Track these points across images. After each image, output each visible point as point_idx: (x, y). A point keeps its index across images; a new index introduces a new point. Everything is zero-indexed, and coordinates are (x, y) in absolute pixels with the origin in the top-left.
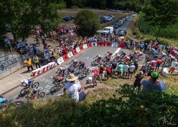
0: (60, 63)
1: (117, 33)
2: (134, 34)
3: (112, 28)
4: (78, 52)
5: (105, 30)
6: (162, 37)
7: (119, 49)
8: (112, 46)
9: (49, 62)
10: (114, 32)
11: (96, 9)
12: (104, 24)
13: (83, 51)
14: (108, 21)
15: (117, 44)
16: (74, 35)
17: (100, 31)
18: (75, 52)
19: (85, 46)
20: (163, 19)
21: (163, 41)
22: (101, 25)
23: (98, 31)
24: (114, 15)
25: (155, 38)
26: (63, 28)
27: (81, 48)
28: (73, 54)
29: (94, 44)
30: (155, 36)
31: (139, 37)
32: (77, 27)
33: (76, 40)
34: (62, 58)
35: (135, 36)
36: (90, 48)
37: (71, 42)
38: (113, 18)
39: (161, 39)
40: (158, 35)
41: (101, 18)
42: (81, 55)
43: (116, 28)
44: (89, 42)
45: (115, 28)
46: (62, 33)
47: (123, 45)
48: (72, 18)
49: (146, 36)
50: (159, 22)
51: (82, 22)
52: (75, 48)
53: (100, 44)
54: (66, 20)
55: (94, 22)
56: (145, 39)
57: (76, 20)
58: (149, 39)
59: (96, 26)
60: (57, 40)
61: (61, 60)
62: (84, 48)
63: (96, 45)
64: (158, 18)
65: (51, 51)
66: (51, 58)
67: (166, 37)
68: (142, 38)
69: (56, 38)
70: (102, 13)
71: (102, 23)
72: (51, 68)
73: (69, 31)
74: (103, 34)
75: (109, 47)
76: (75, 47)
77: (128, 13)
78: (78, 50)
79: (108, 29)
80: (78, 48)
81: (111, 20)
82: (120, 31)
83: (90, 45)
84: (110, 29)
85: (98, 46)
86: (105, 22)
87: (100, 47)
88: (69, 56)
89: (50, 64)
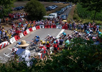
0: (12, 43)
2: (75, 19)
3: (56, 15)
4: (28, 33)
5: (50, 15)
6: (98, 20)
7: (63, 30)
8: (57, 28)
10: (58, 17)
11: (42, 1)
12: (49, 12)
13: (32, 33)
14: (52, 10)
15: (61, 26)
16: (24, 20)
17: (46, 17)
18: (26, 33)
19: (34, 29)
20: (97, 6)
21: (99, 23)
22: (47, 12)
24: (57, 5)
25: (92, 21)
26: (15, 14)
27: (31, 30)
28: (24, 35)
29: (42, 27)
30: (92, 19)
31: (79, 21)
32: (26, 14)
33: (26, 23)
34: (14, 38)
35: (75, 20)
36: (38, 30)
37: (22, 25)
38: (56, 8)
39: (98, 22)
40: (94, 19)
41: (47, 7)
42: (31, 35)
43: (59, 15)
44: (37, 25)
45: (58, 14)
46: (14, 19)
48: (23, 8)
49: (84, 20)
50: (95, 8)
51: (31, 10)
52: (25, 30)
53: (47, 26)
54: (18, 9)
56: (84, 22)
57: (26, 9)
59: (42, 13)
60: (10, 24)
61: (13, 40)
62: (33, 30)
63: (43, 27)
65: (4, 32)
66: (4, 38)
68: (81, 22)
69: (9, 23)
70: (47, 4)
71: (47, 11)
72: (4, 47)
73: (21, 17)
74: (49, 19)
75: (54, 29)
77: (68, 4)
78: (28, 31)
79: (52, 15)
80: (28, 29)
81: (55, 9)
82: (62, 16)
83: (38, 28)
84: (54, 15)
85: (45, 28)
86: (50, 11)
87: (47, 29)
88: (21, 37)
89: (3, 43)
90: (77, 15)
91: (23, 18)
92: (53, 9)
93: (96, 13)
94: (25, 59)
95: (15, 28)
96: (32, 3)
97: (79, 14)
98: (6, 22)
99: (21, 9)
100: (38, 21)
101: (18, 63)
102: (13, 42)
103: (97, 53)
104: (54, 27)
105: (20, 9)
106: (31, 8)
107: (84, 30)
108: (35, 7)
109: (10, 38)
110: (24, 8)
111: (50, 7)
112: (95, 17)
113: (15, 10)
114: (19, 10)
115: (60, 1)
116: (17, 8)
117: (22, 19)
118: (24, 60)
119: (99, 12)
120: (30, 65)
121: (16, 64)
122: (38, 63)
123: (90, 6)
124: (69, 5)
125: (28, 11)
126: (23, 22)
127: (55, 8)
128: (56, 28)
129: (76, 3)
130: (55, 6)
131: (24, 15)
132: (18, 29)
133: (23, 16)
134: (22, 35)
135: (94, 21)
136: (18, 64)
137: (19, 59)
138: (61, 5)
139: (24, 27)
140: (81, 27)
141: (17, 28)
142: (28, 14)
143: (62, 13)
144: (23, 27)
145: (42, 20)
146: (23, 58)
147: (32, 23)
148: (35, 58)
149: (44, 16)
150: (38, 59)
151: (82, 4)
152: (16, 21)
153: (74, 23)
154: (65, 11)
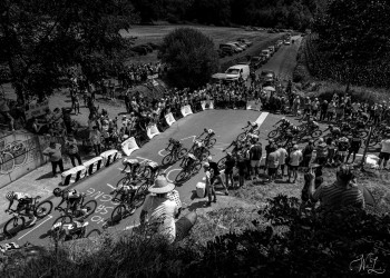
0: (128, 152)
1: (257, 78)
2: (297, 79)
3: (245, 68)
4: (170, 124)
5: (231, 71)
7: (265, 115)
8: (249, 108)
9: (104, 150)
11: (208, 25)
12: (228, 59)
13: (181, 122)
14: (236, 52)
15: (260, 104)
16: (160, 86)
17: (219, 76)
18: (165, 125)
19: (186, 111)
21: (362, 94)
22: (222, 61)
23: (214, 76)
26: (133, 69)
27: (178, 115)
28: (161, 131)
29: (207, 106)
31: (308, 85)
32: (165, 69)
34: (132, 139)
35: (299, 84)
36: (198, 114)
38: (248, 46)
39: (357, 90)
41: (221, 46)
42: (178, 130)
43: (256, 68)
44: (194, 101)
45: (253, 68)
46: (131, 83)
48: (155, 47)
49: (323, 83)
51: (179, 57)
52: (162, 116)
53: (220, 105)
54: (142, 52)
56: (322, 90)
59: (209, 64)
60: (120, 97)
61: (130, 145)
62: (184, 114)
63: (212, 107)
68: (315, 89)
69: (118, 94)
70: (221, 34)
71: (222, 56)
72: (108, 164)
73: (149, 77)
74: (226, 82)
75: (241, 111)
77: (281, 34)
78: (170, 119)
79: (237, 70)
80: (171, 114)
82: (264, 74)
83: (198, 108)
84: (242, 71)
85: (215, 108)
86: (230, 55)
88: (150, 136)
89: (105, 154)
90: (303, 68)
91: (156, 79)
97: (311, 65)
98: (109, 91)
99: (151, 51)
102: (132, 150)
104: (242, 105)
105: (148, 50)
108: (189, 48)
111: (229, 46)
114: (145, 54)
115: (259, 26)
116: (138, 48)
117: (154, 82)
124: (283, 38)
125: (168, 60)
127: (244, 46)
128: (246, 108)
129: (302, 30)
131: (160, 70)
134: (152, 131)
142: (168, 69)
143: (264, 63)
145: (209, 87)
152: (139, 87)
154: (271, 55)
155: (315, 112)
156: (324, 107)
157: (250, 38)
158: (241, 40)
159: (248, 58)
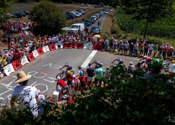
0: (8, 74)
1: (89, 31)
2: (113, 32)
3: (82, 26)
4: (35, 57)
5: (73, 27)
6: (151, 35)
7: (95, 52)
8: (85, 48)
10: (86, 30)
11: (59, 3)
12: (71, 20)
13: (43, 56)
14: (76, 17)
15: (92, 46)
16: (29, 35)
17: (66, 29)
18: (32, 57)
19: (46, 49)
20: (149, 11)
21: (153, 40)
22: (68, 22)
23: (63, 29)
25: (142, 37)
26: (14, 25)
27: (41, 52)
28: (29, 61)
29: (59, 46)
30: (141, 34)
31: (120, 36)
32: (33, 25)
34: (11, 65)
35: (115, 35)
36: (53, 51)
38: (83, 14)
39: (152, 38)
40: (145, 32)
41: (67, 13)
42: (40, 60)
43: (88, 26)
45: (87, 25)
46: (12, 32)
47: (99, 47)
48: (27, 14)
49: (129, 34)
50: (146, 15)
51: (41, 18)
52: (31, 52)
53: (67, 45)
54: (19, 16)
55: (58, 16)
56: (129, 38)
57: (33, 15)
58: (134, 38)
59: (60, 22)
60: (4, 41)
62: (45, 51)
63: (62, 47)
64: (142, 10)
67: (157, 36)
68: (125, 38)
69: (3, 39)
70: (67, 8)
71: (68, 19)
74: (71, 33)
75: (80, 50)
76: (32, 49)
77: (102, 8)
78: (35, 53)
79: (77, 26)
80: (36, 51)
81: (81, 16)
82: (94, 28)
83: (53, 48)
84: (80, 27)
85: (64, 48)
86: (72, 18)
87: (67, 50)
88: (23, 63)
90: (117, 26)
91: (27, 30)
92: (78, 17)
93: (147, 24)
94: (29, 105)
95: (13, 48)
96: (42, 6)
97: (121, 24)
99: (25, 16)
100: (52, 36)
101: (18, 110)
102: (10, 72)
103: (150, 92)
104: (80, 46)
105: (23, 15)
106: (41, 14)
107: (128, 52)
108: (48, 12)
109: (4, 66)
110: (29, 14)
111: (72, 13)
112: (146, 30)
113: (13, 17)
114: (21, 17)
115: (89, 4)
116: (17, 14)
117: (26, 32)
118: (27, 106)
119: (153, 22)
120: (38, 113)
121: (15, 112)
122: (52, 110)
123: (138, 12)
124: (103, 10)
125: (35, 20)
126: (27, 37)
127: (80, 14)
128: (83, 48)
129: (114, 6)
130: (80, 12)
131: (29, 25)
132: (19, 49)
133: (28, 28)
134: (24, 61)
135: (144, 37)
136: (17, 113)
137: (19, 103)
138: (91, 10)
139: (28, 46)
140: (124, 46)
141: (17, 47)
142: (35, 25)
143: (93, 23)
144: (26, 47)
145: (60, 35)
146: (26, 103)
147: (42, 39)
148: (47, 102)
149: (62, 27)
150: (51, 103)
151: (125, 9)
152: (16, 35)
153: (112, 40)
154: (97, 19)
155: (126, 50)
156: (131, 47)
157: (84, 10)
158: (78, 11)
159: (83, 20)
